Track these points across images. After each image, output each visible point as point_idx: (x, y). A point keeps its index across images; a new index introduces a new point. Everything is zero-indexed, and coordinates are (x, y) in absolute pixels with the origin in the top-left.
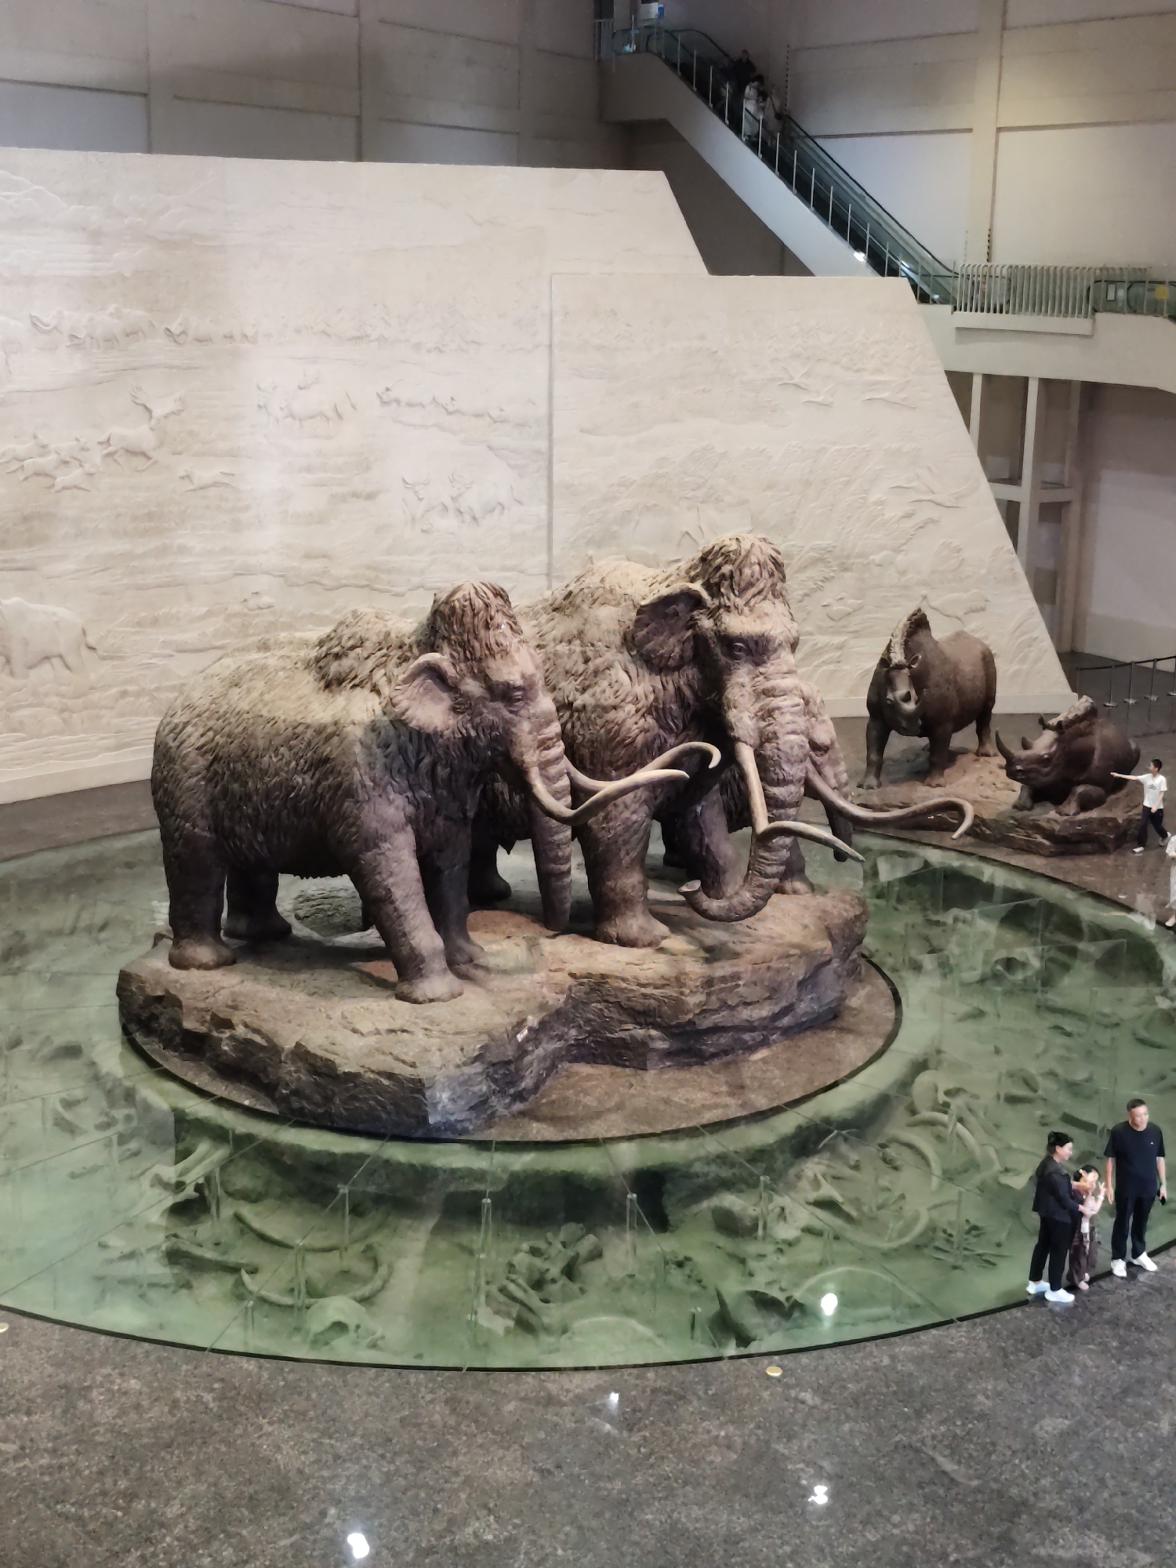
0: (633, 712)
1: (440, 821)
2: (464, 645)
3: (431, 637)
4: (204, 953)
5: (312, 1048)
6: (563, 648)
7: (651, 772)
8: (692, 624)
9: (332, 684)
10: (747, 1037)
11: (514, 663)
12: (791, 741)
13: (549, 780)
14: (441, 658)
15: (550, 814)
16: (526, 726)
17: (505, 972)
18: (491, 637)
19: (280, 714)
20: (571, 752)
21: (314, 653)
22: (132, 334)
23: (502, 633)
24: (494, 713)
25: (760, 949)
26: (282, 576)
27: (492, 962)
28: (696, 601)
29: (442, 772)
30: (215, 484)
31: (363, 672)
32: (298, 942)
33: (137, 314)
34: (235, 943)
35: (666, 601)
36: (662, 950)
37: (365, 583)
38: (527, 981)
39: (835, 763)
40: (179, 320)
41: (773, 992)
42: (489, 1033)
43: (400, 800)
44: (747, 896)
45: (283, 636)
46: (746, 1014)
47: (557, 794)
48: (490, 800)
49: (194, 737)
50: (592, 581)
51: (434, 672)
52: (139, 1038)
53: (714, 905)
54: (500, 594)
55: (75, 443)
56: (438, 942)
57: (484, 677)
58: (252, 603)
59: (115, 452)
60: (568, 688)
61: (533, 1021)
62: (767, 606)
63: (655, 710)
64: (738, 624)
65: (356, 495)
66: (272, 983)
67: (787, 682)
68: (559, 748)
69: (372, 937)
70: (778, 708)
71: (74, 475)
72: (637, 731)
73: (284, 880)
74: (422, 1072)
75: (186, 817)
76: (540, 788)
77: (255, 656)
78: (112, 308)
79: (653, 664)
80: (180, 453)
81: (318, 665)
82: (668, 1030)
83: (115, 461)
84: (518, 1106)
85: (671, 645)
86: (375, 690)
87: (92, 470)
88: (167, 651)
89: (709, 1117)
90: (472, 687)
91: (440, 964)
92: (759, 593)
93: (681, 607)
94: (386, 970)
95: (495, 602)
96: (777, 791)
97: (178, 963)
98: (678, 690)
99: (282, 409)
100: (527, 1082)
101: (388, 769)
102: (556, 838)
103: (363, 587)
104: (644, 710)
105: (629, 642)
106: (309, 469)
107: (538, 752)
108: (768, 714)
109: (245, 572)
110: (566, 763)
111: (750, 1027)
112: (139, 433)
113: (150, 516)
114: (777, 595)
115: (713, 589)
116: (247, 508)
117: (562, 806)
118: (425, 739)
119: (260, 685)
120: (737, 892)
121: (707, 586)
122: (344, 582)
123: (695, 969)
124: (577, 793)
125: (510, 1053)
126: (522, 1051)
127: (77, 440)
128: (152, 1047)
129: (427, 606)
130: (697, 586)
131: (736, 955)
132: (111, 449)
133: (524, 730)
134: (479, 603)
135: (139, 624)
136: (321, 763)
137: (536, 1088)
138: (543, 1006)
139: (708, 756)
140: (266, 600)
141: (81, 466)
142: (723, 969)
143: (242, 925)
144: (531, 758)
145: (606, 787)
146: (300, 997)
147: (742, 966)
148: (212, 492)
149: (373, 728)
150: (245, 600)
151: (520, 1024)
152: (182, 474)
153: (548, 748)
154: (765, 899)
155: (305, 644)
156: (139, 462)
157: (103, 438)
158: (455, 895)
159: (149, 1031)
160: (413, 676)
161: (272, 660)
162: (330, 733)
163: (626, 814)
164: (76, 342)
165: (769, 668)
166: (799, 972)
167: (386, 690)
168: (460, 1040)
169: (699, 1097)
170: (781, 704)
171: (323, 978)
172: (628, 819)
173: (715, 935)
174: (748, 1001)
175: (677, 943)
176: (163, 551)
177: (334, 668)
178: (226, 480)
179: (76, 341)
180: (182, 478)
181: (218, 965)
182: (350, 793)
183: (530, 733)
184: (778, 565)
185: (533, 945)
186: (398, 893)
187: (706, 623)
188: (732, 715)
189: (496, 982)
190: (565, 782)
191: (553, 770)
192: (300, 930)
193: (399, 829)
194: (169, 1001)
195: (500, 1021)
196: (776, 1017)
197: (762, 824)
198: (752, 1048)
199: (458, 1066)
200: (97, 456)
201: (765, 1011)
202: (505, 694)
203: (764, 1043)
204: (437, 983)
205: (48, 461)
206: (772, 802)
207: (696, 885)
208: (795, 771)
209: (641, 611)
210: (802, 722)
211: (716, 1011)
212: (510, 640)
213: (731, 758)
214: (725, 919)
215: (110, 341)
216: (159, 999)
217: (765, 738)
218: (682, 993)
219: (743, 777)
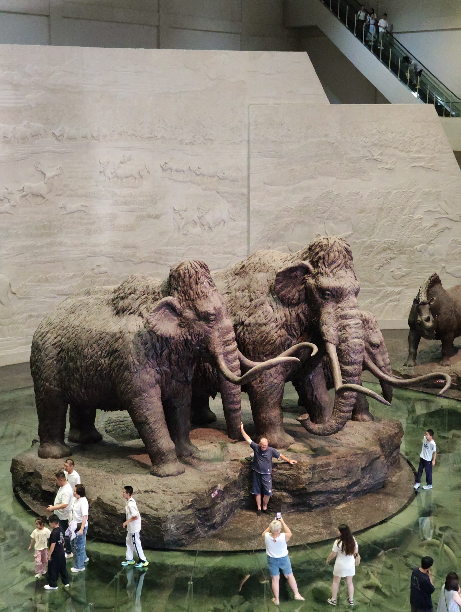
0: (275, 327)
1: (174, 382)
2: (185, 293)
3: (168, 289)
4: (55, 450)
5: (105, 500)
6: (239, 294)
7: (282, 358)
8: (304, 282)
9: (120, 312)
10: (334, 497)
11: (210, 301)
12: (355, 342)
13: (228, 361)
14: (173, 299)
15: (228, 379)
16: (217, 334)
17: (208, 461)
18: (199, 288)
19: (94, 328)
21: (111, 297)
22: (35, 136)
23: (204, 287)
24: (200, 327)
25: (342, 450)
26: (113, 257)
27: (202, 455)
28: (306, 270)
29: (174, 357)
30: (79, 211)
31: (135, 306)
32: (105, 444)
33: (37, 125)
34: (73, 445)
35: (291, 270)
36: (290, 450)
37: (154, 260)
38: (219, 466)
39: (383, 353)
40: (59, 129)
41: (349, 473)
42: (196, 493)
43: (153, 372)
44: (333, 423)
46: (334, 485)
47: (232, 370)
49: (51, 339)
50: (255, 260)
51: (170, 306)
52: (21, 494)
53: (316, 427)
54: (204, 266)
55: (6, 190)
56: (172, 445)
57: (195, 309)
58: (96, 271)
59: (26, 195)
60: (242, 315)
61: (220, 487)
62: (342, 273)
63: (286, 326)
64: (327, 282)
65: (149, 216)
66: (89, 466)
67: (354, 312)
68: (234, 345)
69: (138, 442)
70: (348, 325)
71: (6, 206)
72: (277, 336)
73: (100, 413)
74: (161, 514)
75: (47, 380)
76: (223, 365)
77: (83, 298)
78: (25, 123)
79: (285, 302)
80: (60, 195)
81: (114, 302)
82: (292, 493)
83: (26, 199)
84: (212, 532)
85: (294, 293)
86: (141, 315)
87: (15, 204)
88: (53, 295)
89: (311, 539)
90: (189, 314)
91: (174, 456)
92: (338, 266)
93: (298, 273)
94: (145, 459)
95: (201, 270)
96: (347, 368)
97: (42, 455)
98: (298, 315)
99: (112, 173)
100: (217, 519)
101: (147, 355)
102: (232, 391)
103: (153, 262)
104: (280, 326)
105: (272, 291)
106: (126, 203)
107: (223, 347)
108: (343, 328)
109: (93, 255)
110: (238, 353)
111: (336, 492)
112: (39, 186)
113: (44, 227)
114: (347, 266)
115: (315, 264)
116: (94, 223)
117: (235, 376)
118: (165, 340)
119: (84, 312)
121: (312, 262)
122: (143, 260)
123: (306, 460)
124: (244, 368)
125: (207, 504)
126: (214, 502)
127: (7, 189)
128: (27, 499)
130: (307, 263)
131: (329, 453)
132: (24, 193)
133: (215, 335)
134: (192, 272)
135: (39, 281)
136: (113, 353)
137: (222, 522)
138: (227, 479)
140: (103, 269)
141: (9, 202)
142: (321, 460)
143: (77, 436)
144: (219, 350)
145: (258, 365)
146: (102, 473)
147: (331, 459)
148: (76, 215)
149: (139, 334)
150: (93, 269)
151: (213, 489)
152: (61, 206)
153: (228, 345)
154: (343, 424)
155: (108, 292)
156: (39, 200)
157: (21, 188)
159: (26, 491)
160: (159, 308)
161: (91, 300)
162: (117, 337)
163: (272, 379)
165: (343, 304)
166: (362, 463)
167: (146, 315)
168: (181, 497)
169: (308, 528)
170: (349, 323)
171: (115, 463)
172: (272, 382)
173: (318, 443)
174: (335, 477)
175: (298, 447)
176: (51, 245)
177: (121, 304)
178: (83, 209)
179: (7, 139)
180: (61, 208)
181: (62, 456)
182: (127, 368)
183: (219, 337)
184: (348, 252)
185: (223, 447)
186: (151, 420)
187: (311, 281)
188: (324, 329)
189: (203, 466)
190: (237, 362)
191: (231, 357)
192: (107, 438)
193: (152, 387)
194: (35, 474)
195: (203, 487)
196: (350, 486)
197: (339, 384)
198: (338, 503)
199: (180, 511)
200: (17, 197)
201: (344, 483)
202: (205, 317)
203: (344, 500)
204: (171, 467)
206: (344, 373)
207: (307, 416)
208: (358, 358)
209: (278, 275)
210: (361, 332)
211: (318, 483)
212: (209, 290)
214: (323, 434)
215: (24, 139)
216: (31, 474)
217: (342, 341)
218: (299, 473)
219: (330, 360)
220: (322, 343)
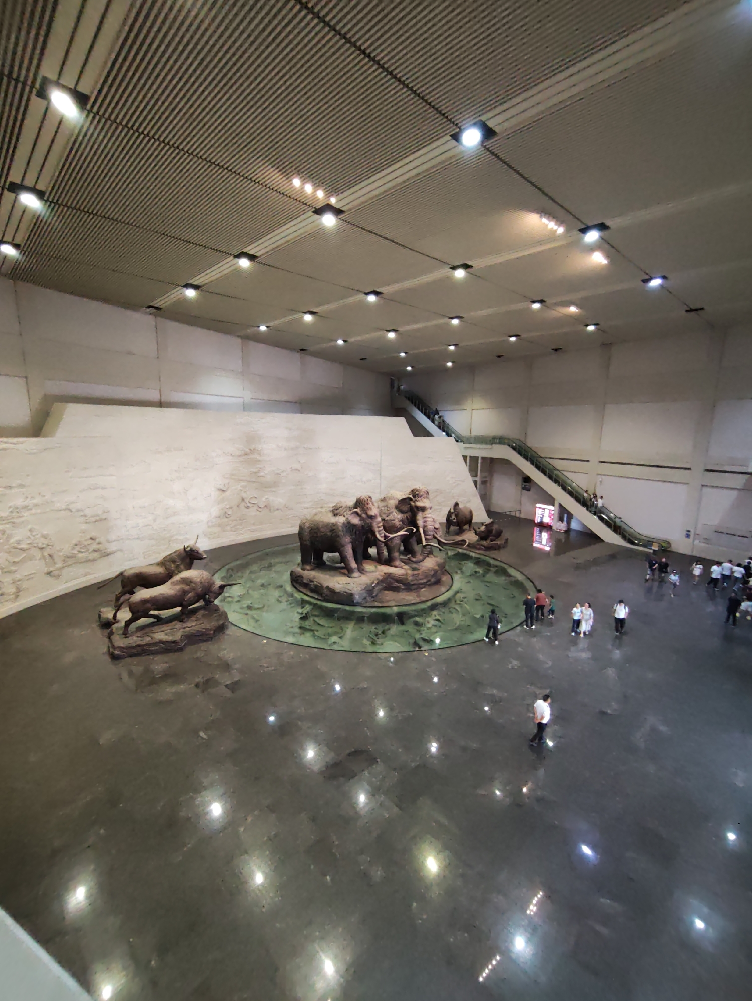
0: (397, 521)
1: (357, 542)
2: (363, 507)
3: (356, 506)
4: (308, 567)
5: (330, 586)
6: (383, 508)
7: (401, 532)
8: (410, 504)
9: (335, 515)
10: (421, 586)
11: (373, 511)
12: (430, 527)
13: (380, 534)
14: (357, 510)
15: (380, 541)
16: (375, 523)
17: (370, 572)
18: (368, 506)
19: (325, 520)
20: (385, 528)
21: (332, 509)
22: (297, 448)
23: (370, 505)
24: (369, 521)
25: (424, 568)
27: (367, 570)
28: (410, 499)
29: (358, 532)
30: (313, 476)
31: (342, 513)
32: (328, 565)
33: (298, 444)
34: (314, 565)
35: (404, 499)
36: (403, 568)
38: (374, 574)
39: (439, 531)
40: (306, 445)
41: (426, 576)
42: (367, 584)
43: (349, 538)
44: (421, 557)
45: (326, 505)
46: (421, 581)
47: (381, 537)
48: (367, 538)
49: (307, 525)
50: (389, 495)
51: (357, 513)
53: (414, 559)
54: (370, 498)
55: (285, 468)
56: (356, 566)
57: (366, 513)
60: (384, 516)
61: (376, 582)
62: (425, 500)
63: (402, 520)
64: (419, 504)
65: (341, 478)
66: (322, 573)
67: (429, 515)
68: (382, 528)
69: (343, 564)
70: (427, 520)
71: (284, 474)
72: (398, 524)
73: (325, 553)
74: (353, 592)
75: (306, 540)
76: (378, 535)
77: (320, 509)
78: (293, 443)
79: (401, 511)
80: (305, 470)
81: (333, 511)
82: (404, 584)
83: (293, 472)
84: (373, 599)
85: (405, 508)
86: (344, 516)
87: (288, 473)
89: (412, 602)
90: (364, 515)
91: (357, 570)
92: (423, 498)
93: (407, 500)
94: (346, 571)
95: (369, 499)
96: (427, 537)
97: (303, 569)
98: (407, 517)
100: (374, 594)
101: (347, 531)
102: (381, 546)
104: (399, 520)
105: (397, 507)
106: (332, 473)
107: (378, 528)
108: (425, 521)
109: (318, 493)
110: (383, 531)
111: (422, 584)
112: (297, 466)
113: (299, 482)
114: (427, 498)
115: (414, 497)
116: (319, 481)
117: (382, 539)
118: (354, 525)
119: (321, 515)
120: (419, 557)
121: (413, 496)
123: (410, 572)
124: (385, 537)
125: (371, 588)
126: (374, 587)
129: (355, 500)
130: (411, 496)
131: (418, 569)
133: (375, 524)
134: (366, 499)
135: (297, 503)
136: (332, 530)
137: (376, 595)
138: (378, 579)
139: (413, 530)
141: (286, 473)
142: (416, 572)
143: (316, 562)
144: (376, 529)
145: (391, 536)
146: (328, 576)
147: (420, 572)
149: (344, 523)
151: (373, 582)
153: (380, 528)
154: (425, 558)
155: (330, 507)
156: (297, 472)
158: (360, 556)
159: (297, 583)
160: (352, 513)
161: (323, 510)
162: (334, 524)
163: (396, 541)
164: (286, 449)
165: (426, 512)
166: (432, 573)
167: (346, 516)
168: (361, 586)
169: (411, 598)
171: (332, 573)
173: (414, 565)
174: (421, 579)
175: (406, 567)
176: (302, 489)
177: (336, 512)
178: (315, 475)
180: (306, 475)
181: (311, 570)
182: (339, 536)
184: (427, 492)
185: (376, 567)
186: (348, 556)
187: (413, 503)
188: (418, 522)
189: (368, 574)
190: (383, 535)
191: (381, 532)
192: (328, 563)
193: (349, 543)
194: (301, 576)
195: (369, 582)
196: (426, 582)
197: (424, 543)
198: (422, 588)
199: (360, 591)
200: (289, 471)
201: (424, 581)
202: (371, 517)
203: (424, 587)
204: (356, 574)
205: (279, 472)
206: (426, 539)
207: (410, 555)
208: (431, 533)
209: (399, 501)
210: (432, 523)
211: (414, 581)
212: (373, 507)
213: (418, 530)
214: (416, 562)
215: (293, 449)
216: (299, 576)
217: (424, 527)
218: (407, 577)
219: (420, 534)
220: (417, 527)
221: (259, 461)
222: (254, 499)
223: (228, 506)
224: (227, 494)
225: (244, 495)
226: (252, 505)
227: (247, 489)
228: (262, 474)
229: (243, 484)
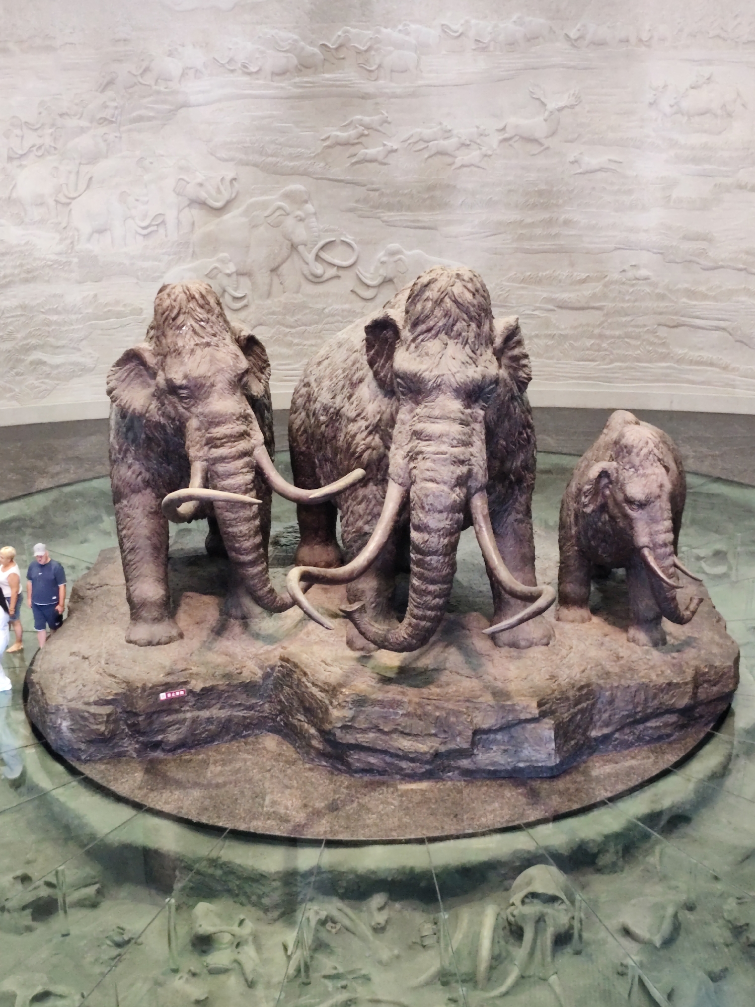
0: (363, 428)
10: (404, 764)
13: (217, 475)
14: (145, 349)
18: (171, 336)
22: (532, 39)
24: (171, 405)
26: (661, 254)
30: (601, 170)
33: (538, 22)
37: (741, 266)
40: (578, 26)
42: (128, 683)
51: (140, 360)
55: (475, 129)
58: (631, 274)
59: (510, 139)
61: (200, 685)
64: (399, 359)
65: (741, 187)
71: (473, 155)
72: (363, 447)
78: (515, 17)
80: (571, 141)
83: (510, 145)
87: (490, 153)
88: (551, 307)
99: (671, 106)
102: (230, 530)
103: (741, 270)
104: (370, 428)
106: (695, 160)
107: (206, 448)
108: (415, 455)
109: (628, 246)
111: (405, 757)
112: (535, 124)
113: (540, 193)
114: (453, 335)
116: (629, 192)
122: (721, 263)
126: (170, 707)
127: (478, 127)
132: (507, 135)
135: (523, 281)
137: (185, 745)
140: (643, 272)
141: (480, 149)
142: (386, 693)
144: (197, 453)
147: (408, 696)
148: (600, 175)
150: (624, 271)
152: (572, 159)
153: (216, 447)
157: (501, 126)
160: (124, 361)
164: (482, 47)
168: (106, 681)
169: (288, 804)
174: (407, 731)
176: (549, 223)
178: (613, 166)
179: (481, 45)
180: (572, 163)
183: (199, 429)
191: (222, 468)
196: (442, 755)
199: (88, 704)
200: (494, 140)
201: (424, 747)
202: (174, 390)
203: (432, 776)
205: (448, 144)
209: (367, 331)
211: (364, 731)
212: (187, 342)
215: (511, 45)
217: (412, 480)
218: (331, 703)
221: (365, 97)
222: (341, 249)
223: (231, 268)
224: (232, 218)
225: (300, 233)
226: (332, 272)
227: (309, 207)
228: (372, 151)
229: (297, 186)
